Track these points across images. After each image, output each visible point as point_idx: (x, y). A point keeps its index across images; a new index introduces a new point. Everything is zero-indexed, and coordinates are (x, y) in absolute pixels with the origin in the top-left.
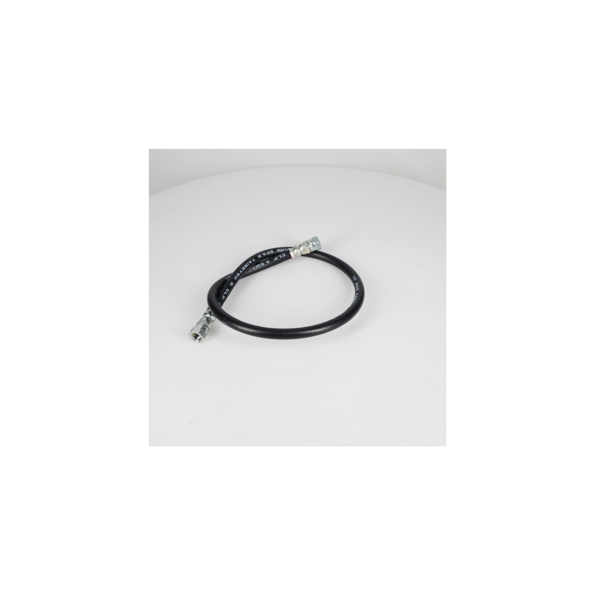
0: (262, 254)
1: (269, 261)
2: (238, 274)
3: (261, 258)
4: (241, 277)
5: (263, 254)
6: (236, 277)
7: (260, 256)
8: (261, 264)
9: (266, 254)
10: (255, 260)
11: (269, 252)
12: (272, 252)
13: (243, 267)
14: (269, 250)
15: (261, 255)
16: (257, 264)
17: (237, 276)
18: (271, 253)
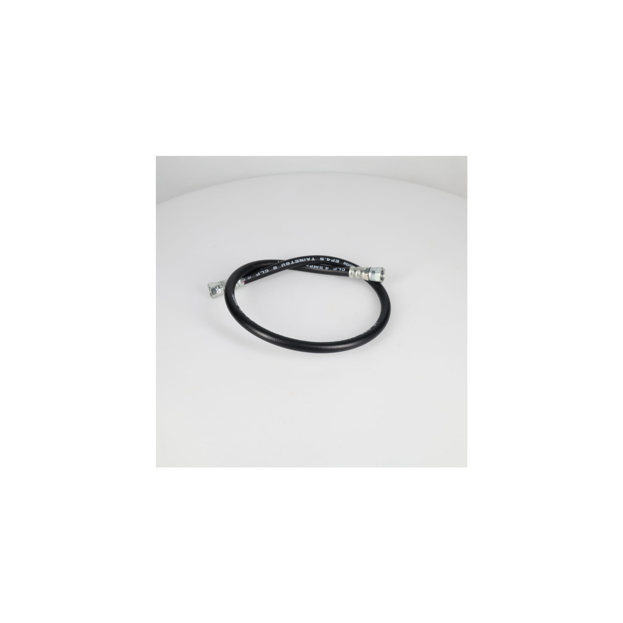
0: (326, 258)
1: (328, 268)
2: (288, 264)
3: (323, 261)
4: (290, 268)
5: (328, 259)
6: (284, 264)
7: (322, 259)
8: (320, 267)
9: (331, 260)
10: (314, 260)
11: (334, 260)
12: (338, 262)
13: (298, 260)
14: (336, 259)
15: (324, 259)
16: (317, 265)
17: (286, 264)
18: (336, 262)
